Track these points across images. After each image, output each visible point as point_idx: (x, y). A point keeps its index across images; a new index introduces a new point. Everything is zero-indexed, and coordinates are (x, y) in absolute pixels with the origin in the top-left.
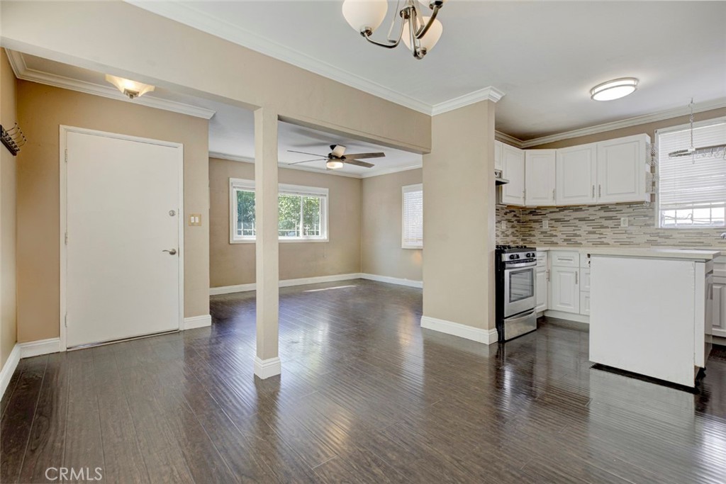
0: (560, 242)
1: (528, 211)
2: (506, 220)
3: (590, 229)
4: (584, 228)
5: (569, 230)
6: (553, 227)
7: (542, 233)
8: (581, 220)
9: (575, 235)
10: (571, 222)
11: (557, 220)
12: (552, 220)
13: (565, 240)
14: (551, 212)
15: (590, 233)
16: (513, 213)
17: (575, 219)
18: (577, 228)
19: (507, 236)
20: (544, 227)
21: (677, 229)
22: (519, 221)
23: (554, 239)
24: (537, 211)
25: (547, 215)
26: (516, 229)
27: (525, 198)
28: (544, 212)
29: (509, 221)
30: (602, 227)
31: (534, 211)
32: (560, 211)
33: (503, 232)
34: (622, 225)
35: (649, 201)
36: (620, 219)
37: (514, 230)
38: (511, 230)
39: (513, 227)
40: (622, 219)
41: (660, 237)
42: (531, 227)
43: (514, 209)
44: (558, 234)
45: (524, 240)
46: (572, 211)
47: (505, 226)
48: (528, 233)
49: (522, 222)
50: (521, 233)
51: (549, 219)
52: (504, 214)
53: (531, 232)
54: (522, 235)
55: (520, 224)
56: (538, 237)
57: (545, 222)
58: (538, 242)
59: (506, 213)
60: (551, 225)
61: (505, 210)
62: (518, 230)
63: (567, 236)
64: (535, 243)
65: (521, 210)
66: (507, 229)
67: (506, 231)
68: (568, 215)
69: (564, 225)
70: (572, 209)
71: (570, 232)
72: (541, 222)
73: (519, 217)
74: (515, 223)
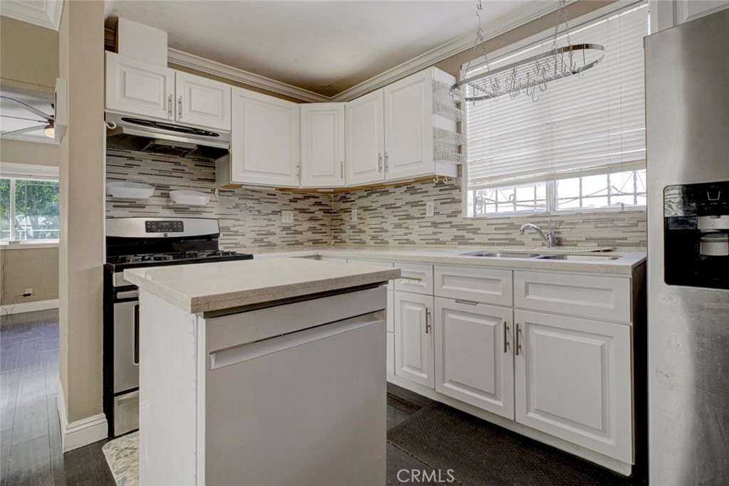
0: (368, 240)
1: (339, 196)
2: (295, 209)
3: (396, 221)
4: (392, 219)
5: (376, 223)
6: (361, 219)
7: (353, 227)
8: (389, 207)
9: (383, 230)
10: (379, 210)
11: (366, 209)
12: (360, 208)
13: (374, 238)
14: (360, 197)
15: (398, 226)
16: (312, 201)
17: (382, 206)
18: (384, 220)
19: (297, 232)
20: (353, 220)
21: (486, 219)
22: (327, 212)
23: (363, 236)
24: (348, 196)
25: (356, 201)
26: (320, 222)
27: (299, 176)
28: (353, 197)
29: (303, 211)
30: (409, 217)
31: (343, 195)
32: (369, 195)
33: (285, 229)
34: (427, 215)
35: (456, 176)
36: (425, 205)
37: (313, 224)
38: (306, 225)
39: (311, 219)
40: (428, 204)
41: (469, 231)
42: (342, 220)
44: (367, 229)
45: (335, 237)
46: (378, 194)
47: (292, 219)
48: (339, 227)
49: (334, 213)
50: (332, 228)
51: (358, 207)
52: (291, 201)
53: (342, 227)
54: (333, 231)
55: (329, 215)
56: (348, 234)
57: (355, 212)
58: (347, 240)
59: (295, 200)
60: (359, 216)
61: (292, 196)
62: (327, 223)
63: (374, 232)
64: (345, 242)
65: (332, 195)
66: (297, 223)
67: (295, 225)
68: (375, 200)
69: (372, 215)
70: (379, 192)
71: (377, 226)
72: (351, 212)
73: (327, 205)
74: (319, 214)
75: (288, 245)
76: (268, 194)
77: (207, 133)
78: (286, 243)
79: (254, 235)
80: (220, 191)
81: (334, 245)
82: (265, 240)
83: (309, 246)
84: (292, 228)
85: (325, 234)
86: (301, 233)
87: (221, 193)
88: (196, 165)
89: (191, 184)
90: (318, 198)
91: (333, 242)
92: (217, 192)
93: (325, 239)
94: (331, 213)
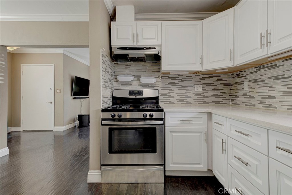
0: (256, 104)
1: (235, 75)
2: (204, 84)
3: (285, 89)
5: (264, 91)
6: (251, 88)
7: (245, 94)
8: (276, 78)
9: (270, 97)
10: (266, 81)
11: (255, 81)
12: (250, 81)
14: (250, 73)
16: (215, 78)
17: (270, 78)
18: (271, 89)
19: (204, 97)
20: (244, 89)
22: (226, 85)
23: (252, 101)
24: (241, 73)
25: (247, 76)
27: (202, 64)
28: (245, 74)
29: (209, 85)
31: (238, 73)
32: (257, 70)
33: (197, 95)
37: (215, 92)
38: (211, 93)
39: (214, 89)
42: (237, 89)
43: (218, 75)
44: (256, 96)
45: (232, 101)
46: (267, 69)
47: (201, 89)
48: (234, 94)
49: (232, 85)
50: (231, 94)
51: (248, 80)
52: (201, 79)
53: (237, 94)
54: (231, 97)
55: (228, 86)
56: (241, 99)
57: (246, 84)
58: (241, 103)
59: (203, 79)
60: (250, 87)
61: (202, 76)
62: (226, 92)
63: (262, 98)
64: (239, 104)
65: (231, 74)
66: (205, 91)
67: (203, 93)
68: (263, 74)
69: (260, 86)
70: (268, 67)
71: (265, 94)
72: (243, 84)
73: (226, 80)
74: (221, 86)
75: (199, 104)
76: (187, 76)
77: (150, 48)
78: (198, 103)
79: (179, 98)
80: (162, 76)
81: (231, 105)
82: (185, 101)
83: (213, 105)
84: (201, 95)
85: (225, 99)
86: (207, 97)
87: (162, 77)
88: (151, 65)
89: (149, 74)
90: (220, 76)
91: (231, 103)
92: (160, 77)
93: (225, 101)
94: (230, 85)
